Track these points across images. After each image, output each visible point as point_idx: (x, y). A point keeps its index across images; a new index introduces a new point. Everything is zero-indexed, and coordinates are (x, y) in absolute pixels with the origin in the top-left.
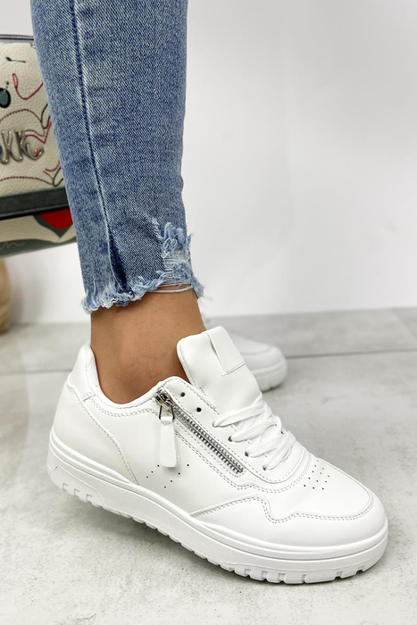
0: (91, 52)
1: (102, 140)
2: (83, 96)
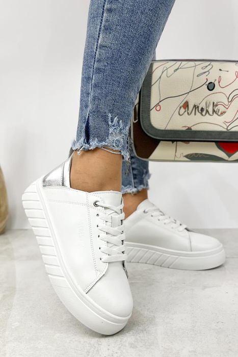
0: (106, 29)
1: (98, 70)
2: (97, 48)
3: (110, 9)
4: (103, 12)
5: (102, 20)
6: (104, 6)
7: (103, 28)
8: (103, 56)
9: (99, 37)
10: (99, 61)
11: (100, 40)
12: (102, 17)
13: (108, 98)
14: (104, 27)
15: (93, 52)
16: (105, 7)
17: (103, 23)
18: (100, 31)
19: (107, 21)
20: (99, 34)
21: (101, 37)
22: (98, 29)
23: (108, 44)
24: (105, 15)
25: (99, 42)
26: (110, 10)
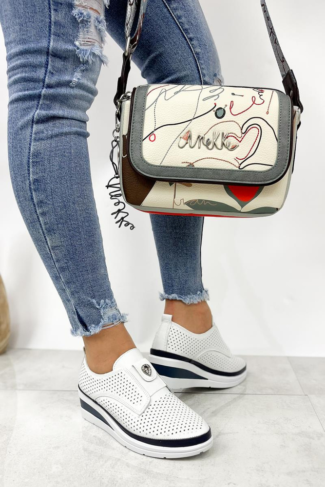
0: (49, 231)
2: (49, 250)
3: (43, 212)
4: (38, 217)
5: (40, 224)
6: (36, 212)
7: (45, 231)
8: (60, 255)
9: (46, 240)
11: (48, 242)
12: (40, 222)
13: (84, 288)
14: (46, 229)
16: (38, 211)
17: (43, 227)
18: (44, 234)
19: (46, 224)
20: (45, 237)
21: (48, 239)
22: (42, 233)
23: (58, 243)
24: (40, 219)
25: (49, 244)
26: (43, 214)
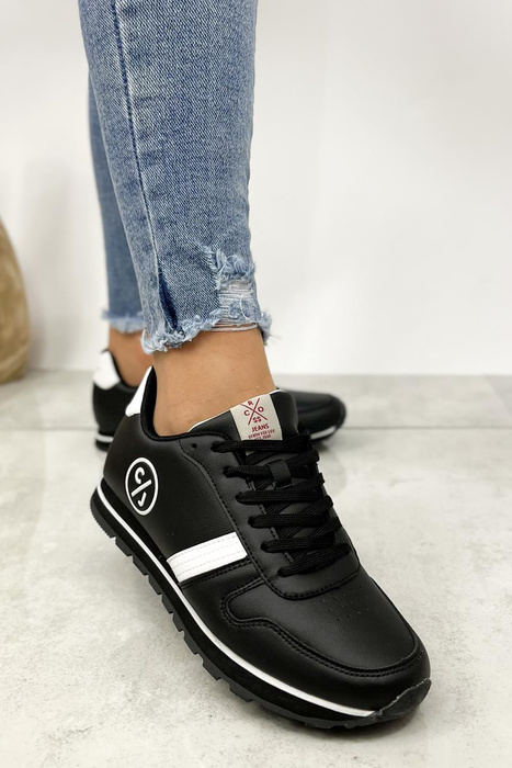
1: (150, 158)
3: (131, 7)
4: (115, 21)
8: (151, 123)
10: (144, 136)
13: (191, 214)
14: (130, 53)
15: (124, 120)
16: (118, 6)
19: (132, 37)
21: (130, 79)
23: (152, 90)
26: (130, 12)
